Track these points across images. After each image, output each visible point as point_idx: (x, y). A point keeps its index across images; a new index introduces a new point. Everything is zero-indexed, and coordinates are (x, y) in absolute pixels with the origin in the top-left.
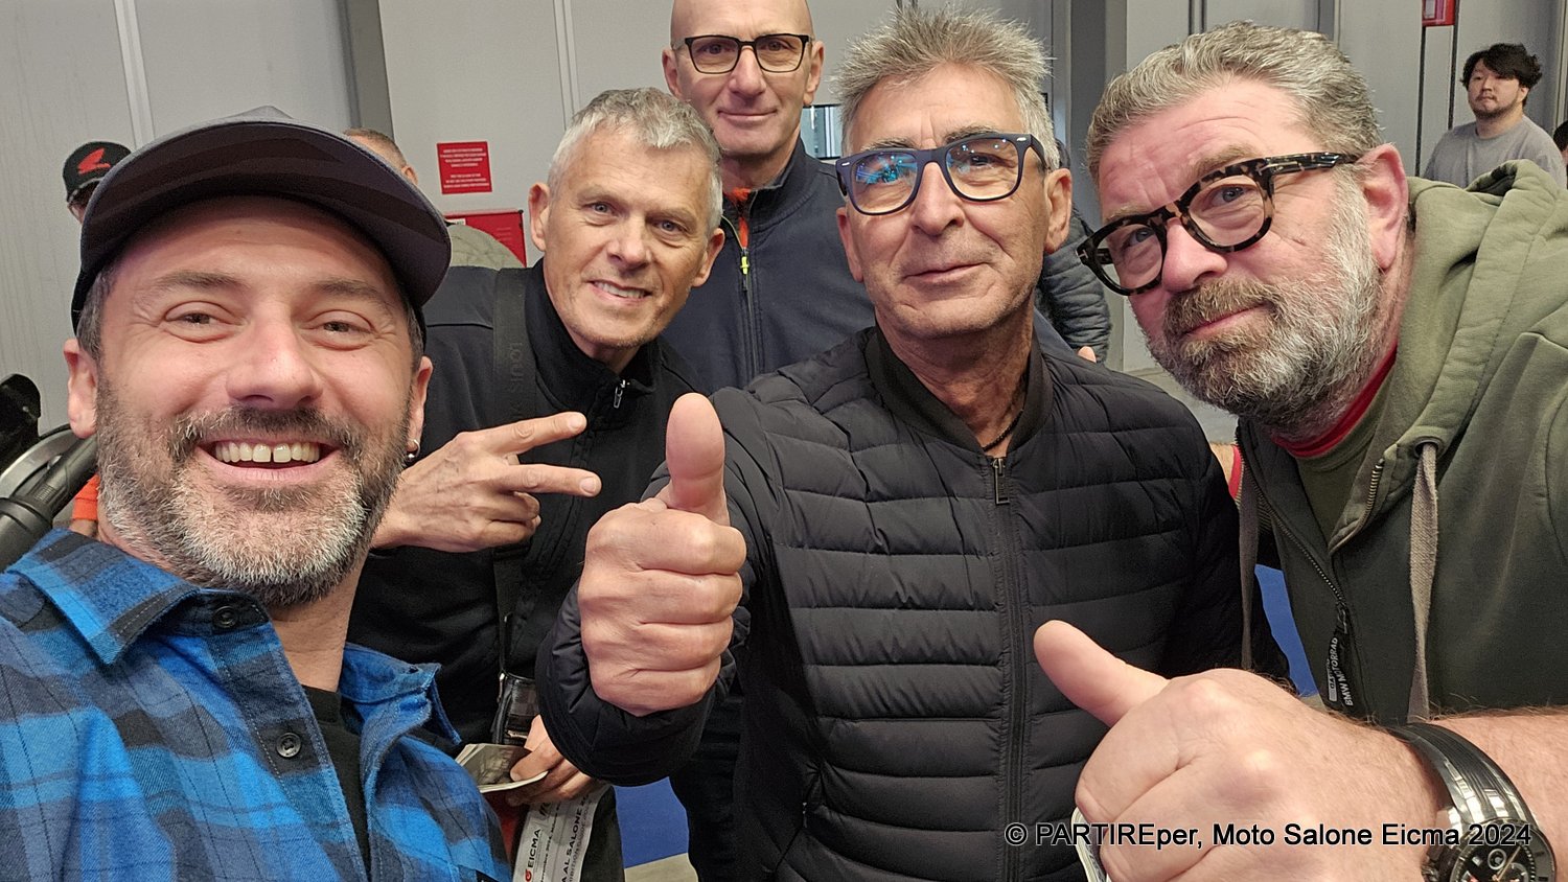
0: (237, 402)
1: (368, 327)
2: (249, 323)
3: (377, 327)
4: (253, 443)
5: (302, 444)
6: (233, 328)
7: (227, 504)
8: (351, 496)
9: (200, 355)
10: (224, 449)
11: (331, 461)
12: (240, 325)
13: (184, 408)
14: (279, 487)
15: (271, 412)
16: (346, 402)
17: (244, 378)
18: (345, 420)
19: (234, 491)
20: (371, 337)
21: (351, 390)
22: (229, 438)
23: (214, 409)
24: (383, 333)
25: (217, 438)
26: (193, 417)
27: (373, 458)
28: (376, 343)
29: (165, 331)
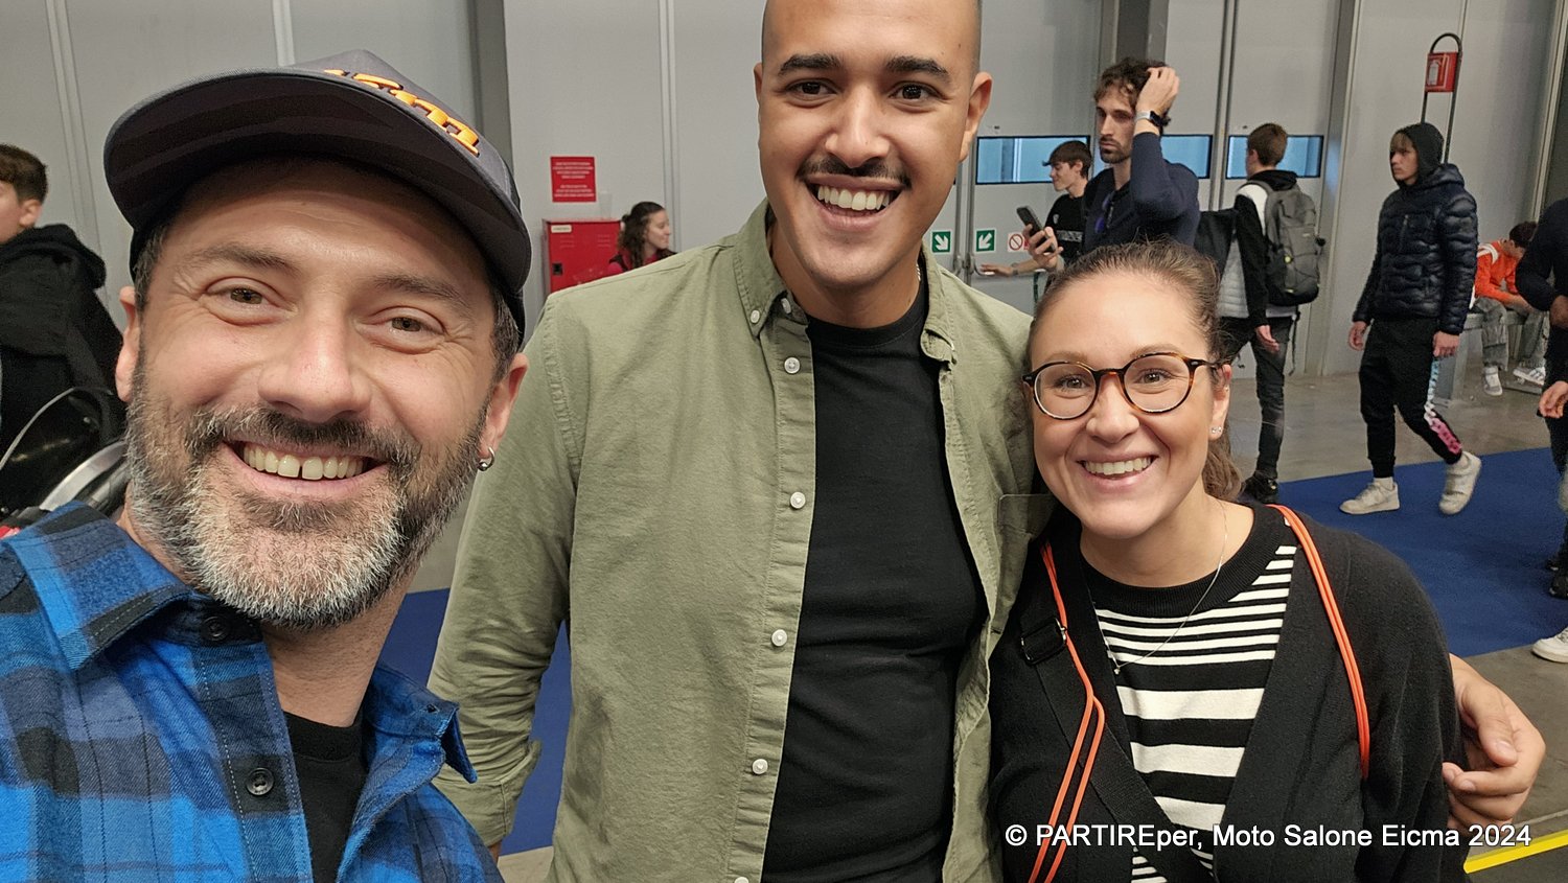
0: (266, 405)
1: (439, 328)
8: (388, 520)
11: (372, 477)
12: (289, 311)
16: (399, 414)
17: (275, 379)
19: (251, 501)
20: (440, 339)
23: (242, 406)
24: (457, 337)
26: (220, 411)
28: (446, 348)
29: (204, 306)
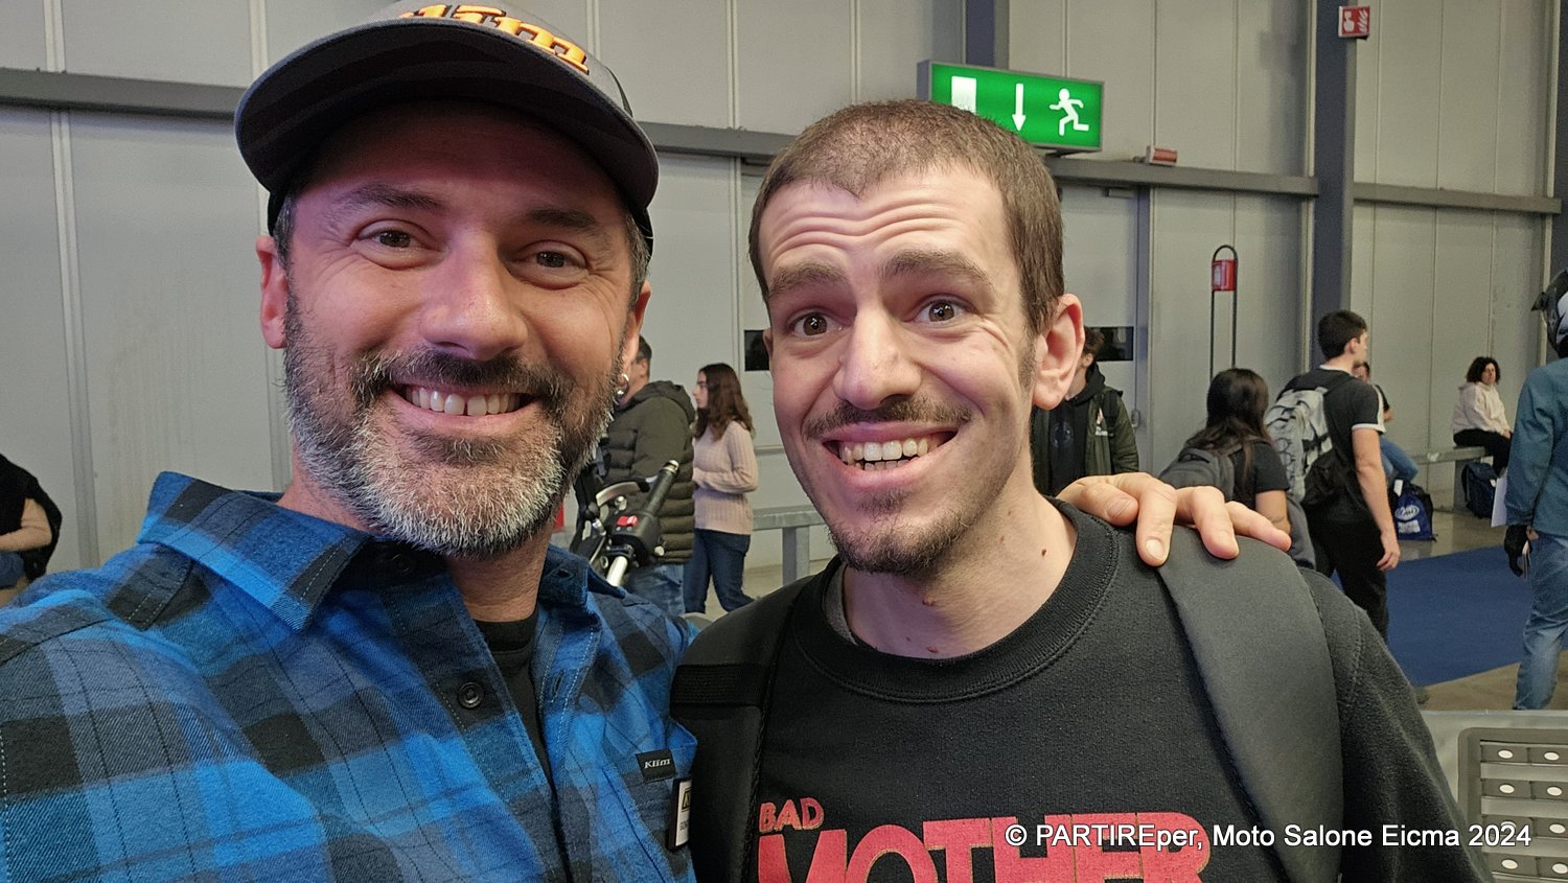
0: (430, 347)
1: (583, 261)
2: (450, 252)
3: (593, 263)
4: (445, 393)
5: (500, 396)
6: (431, 254)
7: (413, 452)
8: (549, 453)
9: (393, 286)
10: (414, 392)
11: (530, 412)
12: (439, 251)
13: (373, 344)
14: (471, 438)
15: (467, 361)
16: (552, 350)
17: (439, 320)
18: (548, 368)
20: (586, 272)
21: (557, 337)
22: (417, 381)
23: (406, 350)
24: (599, 270)
25: (405, 380)
26: (385, 356)
27: (577, 411)
28: (590, 281)
29: (355, 251)
